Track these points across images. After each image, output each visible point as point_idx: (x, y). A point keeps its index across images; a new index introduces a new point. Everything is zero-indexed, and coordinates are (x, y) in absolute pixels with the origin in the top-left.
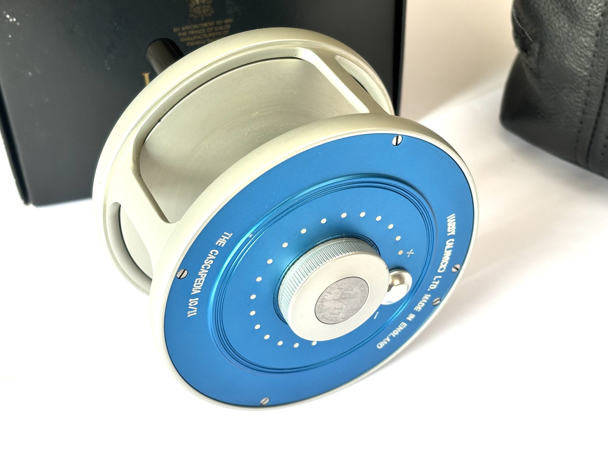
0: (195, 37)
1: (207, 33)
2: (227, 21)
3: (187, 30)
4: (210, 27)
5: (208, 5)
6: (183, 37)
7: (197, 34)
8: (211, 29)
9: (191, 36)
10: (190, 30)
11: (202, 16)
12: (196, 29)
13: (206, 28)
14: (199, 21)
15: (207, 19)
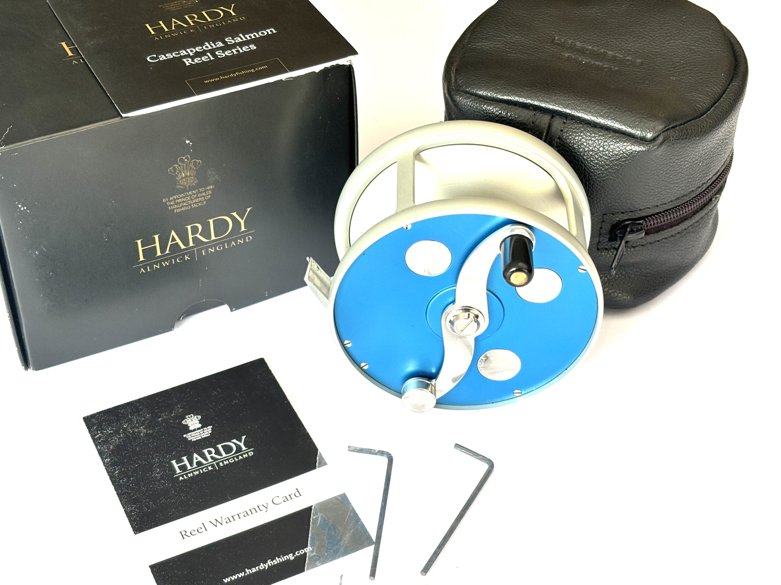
0: (181, 205)
1: (191, 200)
2: (208, 188)
3: (174, 200)
4: (194, 194)
5: (192, 176)
6: (171, 205)
7: (184, 202)
8: (195, 196)
9: (178, 203)
10: (177, 199)
11: (187, 186)
12: (181, 198)
13: (191, 195)
14: (184, 190)
15: (192, 188)
